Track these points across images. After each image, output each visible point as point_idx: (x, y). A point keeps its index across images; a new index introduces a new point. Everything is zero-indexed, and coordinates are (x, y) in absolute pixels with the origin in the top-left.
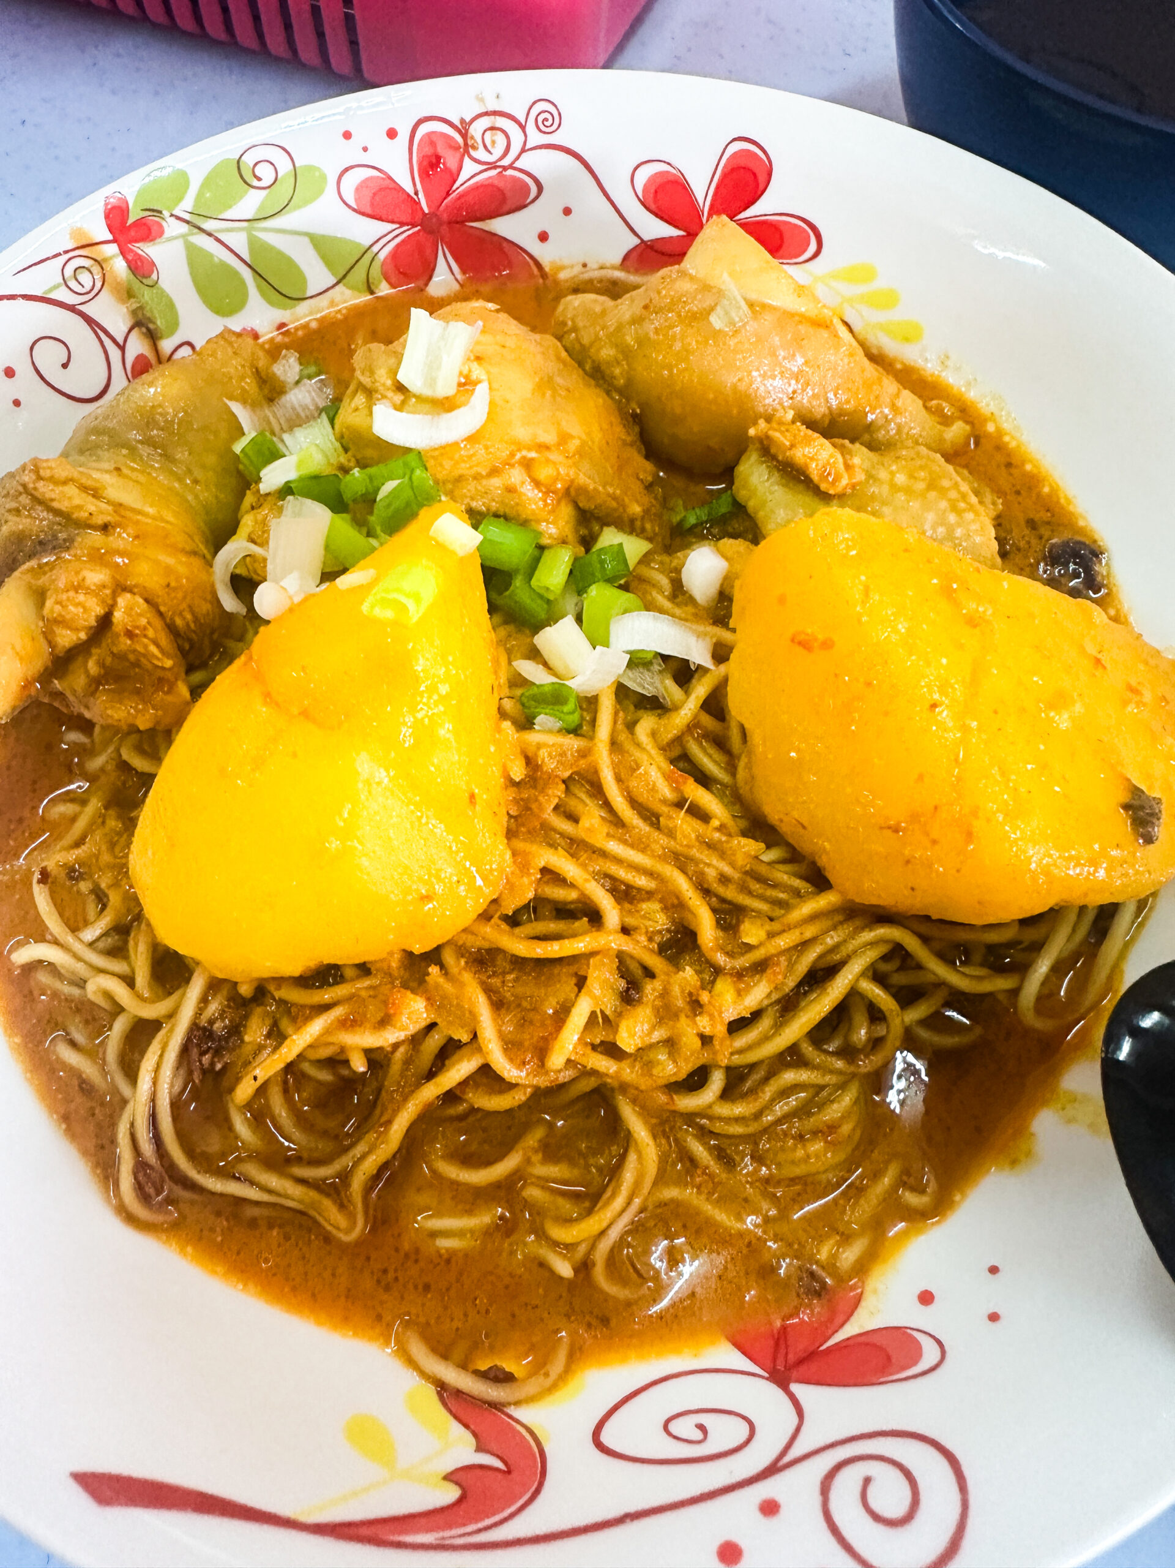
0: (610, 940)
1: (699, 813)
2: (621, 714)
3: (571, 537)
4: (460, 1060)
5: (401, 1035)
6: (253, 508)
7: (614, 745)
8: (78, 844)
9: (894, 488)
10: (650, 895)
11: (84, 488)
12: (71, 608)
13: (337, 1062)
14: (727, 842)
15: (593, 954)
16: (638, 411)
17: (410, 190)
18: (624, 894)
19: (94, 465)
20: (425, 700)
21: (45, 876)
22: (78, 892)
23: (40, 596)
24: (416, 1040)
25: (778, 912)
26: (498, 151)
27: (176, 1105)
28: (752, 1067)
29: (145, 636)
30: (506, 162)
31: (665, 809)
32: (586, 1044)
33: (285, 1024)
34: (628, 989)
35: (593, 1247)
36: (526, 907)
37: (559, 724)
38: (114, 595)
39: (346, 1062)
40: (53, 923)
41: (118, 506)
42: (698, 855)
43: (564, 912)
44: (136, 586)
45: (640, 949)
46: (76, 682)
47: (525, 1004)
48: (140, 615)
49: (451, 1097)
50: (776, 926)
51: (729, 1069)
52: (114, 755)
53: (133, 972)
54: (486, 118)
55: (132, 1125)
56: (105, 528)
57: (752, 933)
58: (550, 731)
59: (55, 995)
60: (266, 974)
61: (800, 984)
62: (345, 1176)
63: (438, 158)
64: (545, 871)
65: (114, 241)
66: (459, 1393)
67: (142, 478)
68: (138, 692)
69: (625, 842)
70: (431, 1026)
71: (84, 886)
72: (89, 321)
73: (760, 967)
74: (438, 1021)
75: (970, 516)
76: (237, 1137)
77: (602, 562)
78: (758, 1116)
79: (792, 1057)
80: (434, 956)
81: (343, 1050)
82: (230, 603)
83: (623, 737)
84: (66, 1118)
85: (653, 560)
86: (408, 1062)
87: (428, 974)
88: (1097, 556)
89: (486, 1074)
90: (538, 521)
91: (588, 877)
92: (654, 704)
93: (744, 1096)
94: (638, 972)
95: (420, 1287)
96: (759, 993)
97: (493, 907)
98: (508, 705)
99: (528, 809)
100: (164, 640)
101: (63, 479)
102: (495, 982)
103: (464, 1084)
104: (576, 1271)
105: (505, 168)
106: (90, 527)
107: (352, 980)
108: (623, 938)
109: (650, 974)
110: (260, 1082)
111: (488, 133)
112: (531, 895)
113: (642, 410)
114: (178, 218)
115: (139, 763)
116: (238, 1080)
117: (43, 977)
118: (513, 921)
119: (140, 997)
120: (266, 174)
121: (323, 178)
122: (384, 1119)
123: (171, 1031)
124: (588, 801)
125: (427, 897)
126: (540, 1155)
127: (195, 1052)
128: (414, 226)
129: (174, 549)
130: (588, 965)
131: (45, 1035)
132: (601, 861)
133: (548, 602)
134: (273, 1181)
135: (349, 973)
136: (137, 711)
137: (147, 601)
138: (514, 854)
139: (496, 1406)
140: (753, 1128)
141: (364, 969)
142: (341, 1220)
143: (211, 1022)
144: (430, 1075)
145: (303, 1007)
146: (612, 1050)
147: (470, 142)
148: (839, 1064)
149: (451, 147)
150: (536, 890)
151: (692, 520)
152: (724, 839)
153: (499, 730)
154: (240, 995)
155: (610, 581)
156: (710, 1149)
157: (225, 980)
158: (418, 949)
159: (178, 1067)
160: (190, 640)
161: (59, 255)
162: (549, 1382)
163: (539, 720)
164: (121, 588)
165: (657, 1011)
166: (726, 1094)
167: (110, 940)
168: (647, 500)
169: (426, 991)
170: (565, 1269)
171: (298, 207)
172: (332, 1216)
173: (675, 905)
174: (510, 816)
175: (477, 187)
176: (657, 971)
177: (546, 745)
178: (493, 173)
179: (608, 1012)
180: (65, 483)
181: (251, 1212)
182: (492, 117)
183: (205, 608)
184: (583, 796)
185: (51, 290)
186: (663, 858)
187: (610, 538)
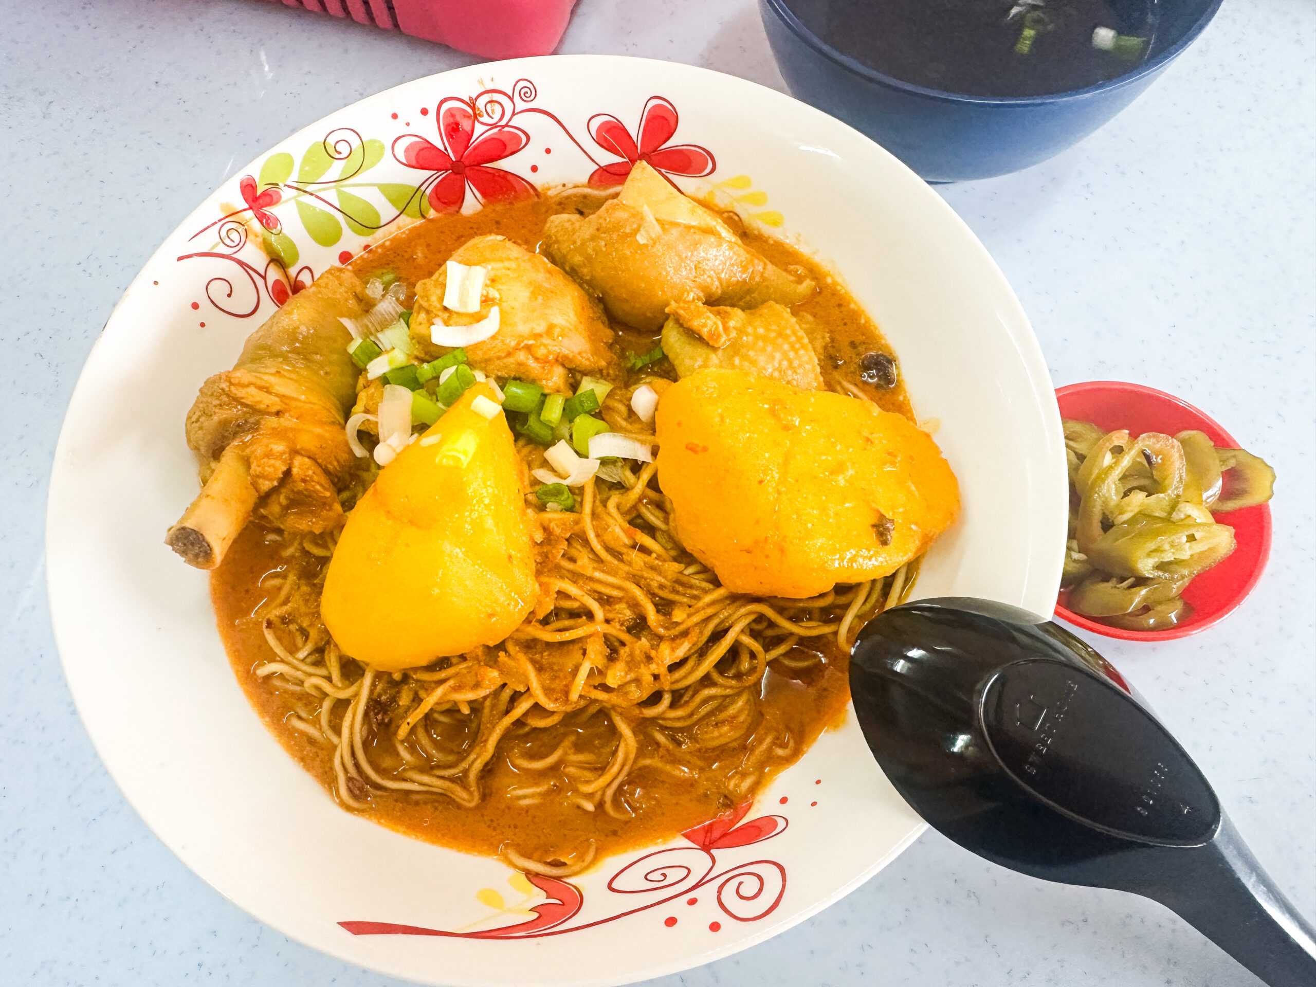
0: (599, 627)
1: (644, 550)
2: (598, 497)
3: (562, 386)
4: (522, 702)
5: (488, 692)
6: (365, 387)
7: (594, 515)
8: (286, 602)
9: (757, 337)
10: (620, 600)
11: (261, 388)
12: (267, 468)
13: (453, 711)
14: (662, 565)
15: (590, 636)
16: (601, 296)
17: (442, 148)
18: (605, 601)
19: (263, 370)
20: (476, 508)
21: (270, 624)
22: (290, 631)
23: (247, 462)
24: (496, 694)
25: (693, 602)
26: (497, 117)
27: (366, 744)
28: (687, 688)
29: (313, 481)
30: (503, 123)
31: (624, 550)
32: (590, 686)
33: (422, 694)
34: (611, 653)
35: (603, 794)
36: (551, 613)
37: (560, 507)
38: (291, 459)
39: (459, 711)
40: (279, 650)
41: (282, 397)
42: (646, 575)
43: (574, 614)
44: (302, 449)
45: (615, 630)
46: (274, 509)
47: (555, 668)
48: (308, 469)
49: (519, 723)
50: (692, 610)
51: (673, 692)
52: (299, 547)
53: (330, 673)
54: (486, 95)
55: (342, 758)
56: (278, 414)
57: (679, 615)
58: (556, 511)
59: (286, 692)
60: (407, 667)
61: (708, 641)
62: (466, 772)
63: (457, 124)
64: (559, 592)
65: (251, 208)
66: (537, 875)
67: (294, 376)
68: (312, 512)
69: (603, 571)
70: (504, 685)
71: (293, 627)
72: (241, 263)
73: (685, 634)
74: (507, 682)
75: (802, 352)
76: (402, 759)
77: (581, 403)
78: (691, 715)
79: (707, 681)
80: (501, 646)
81: (455, 703)
82: (359, 451)
83: (600, 509)
84: (302, 759)
85: (615, 394)
86: (493, 706)
87: (499, 657)
88: (891, 363)
89: (537, 708)
90: (541, 380)
91: (583, 593)
92: (620, 486)
93: (682, 706)
94: (617, 644)
95: (512, 826)
96: (683, 649)
97: (532, 616)
98: (531, 497)
99: (547, 557)
100: (323, 479)
101: (246, 383)
102: (538, 657)
103: (526, 714)
104: (596, 808)
105: (503, 127)
106: (269, 414)
107: (457, 664)
108: (606, 626)
109: (623, 644)
110: (411, 725)
111: (489, 105)
112: (552, 607)
113: (603, 294)
114: (289, 187)
115: (317, 551)
116: (398, 727)
117: (277, 683)
118: (545, 622)
119: (335, 686)
120: (344, 148)
121: (382, 147)
122: (484, 738)
123: (357, 703)
124: (581, 549)
125: (492, 614)
126: (572, 751)
127: (372, 714)
128: (447, 170)
129: (321, 423)
130: (587, 643)
131: (283, 715)
132: (591, 584)
133: (552, 429)
134: (426, 779)
135: (454, 661)
136: (313, 523)
137: (309, 457)
138: (540, 585)
139: (559, 878)
140: (688, 723)
141: (463, 658)
142: (465, 795)
143: (380, 695)
144: (507, 712)
145: (430, 682)
146: (606, 688)
147: (477, 112)
148: (734, 682)
149: (465, 116)
150: (555, 604)
151: (639, 364)
152: (660, 564)
153: (525, 514)
154: (394, 680)
155: (589, 413)
156: (666, 736)
157: (383, 672)
158: (491, 644)
159: (363, 724)
160: (337, 476)
161: (216, 223)
162: (585, 864)
163: (549, 505)
164: (295, 452)
165: (628, 663)
166: (673, 705)
167: (314, 657)
168: (609, 355)
169: (499, 666)
170: (590, 807)
171: (368, 168)
172: (459, 793)
173: (634, 605)
174: (537, 563)
175: (486, 141)
176: (627, 643)
177: (554, 520)
178: (496, 130)
179: (600, 667)
180: (248, 385)
181: (415, 797)
182: (490, 94)
183: (344, 456)
184: (579, 547)
185: (214, 247)
186: (627, 579)
187: (587, 384)
